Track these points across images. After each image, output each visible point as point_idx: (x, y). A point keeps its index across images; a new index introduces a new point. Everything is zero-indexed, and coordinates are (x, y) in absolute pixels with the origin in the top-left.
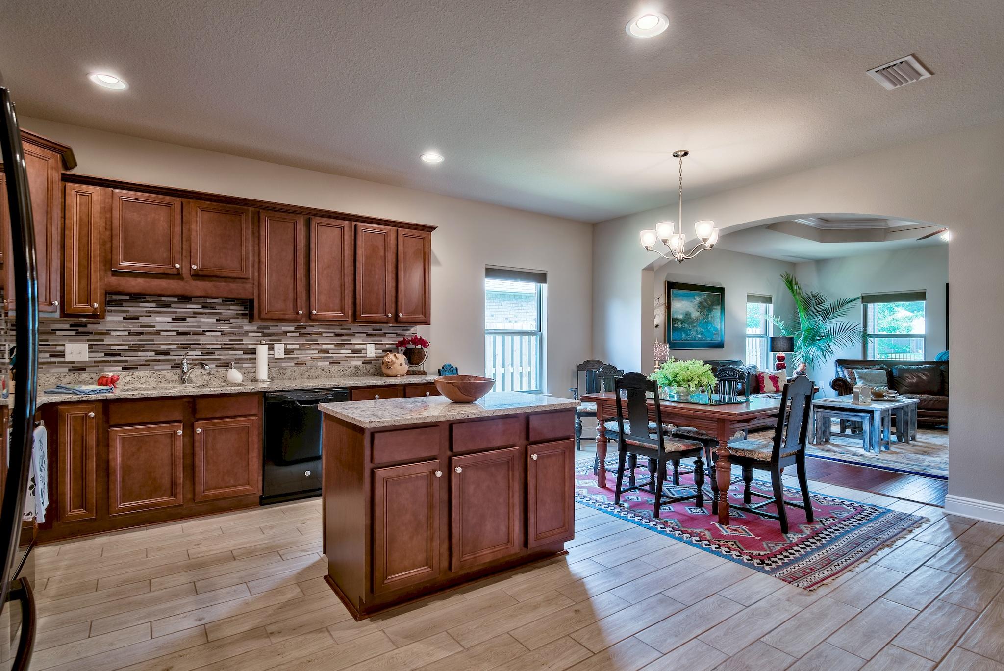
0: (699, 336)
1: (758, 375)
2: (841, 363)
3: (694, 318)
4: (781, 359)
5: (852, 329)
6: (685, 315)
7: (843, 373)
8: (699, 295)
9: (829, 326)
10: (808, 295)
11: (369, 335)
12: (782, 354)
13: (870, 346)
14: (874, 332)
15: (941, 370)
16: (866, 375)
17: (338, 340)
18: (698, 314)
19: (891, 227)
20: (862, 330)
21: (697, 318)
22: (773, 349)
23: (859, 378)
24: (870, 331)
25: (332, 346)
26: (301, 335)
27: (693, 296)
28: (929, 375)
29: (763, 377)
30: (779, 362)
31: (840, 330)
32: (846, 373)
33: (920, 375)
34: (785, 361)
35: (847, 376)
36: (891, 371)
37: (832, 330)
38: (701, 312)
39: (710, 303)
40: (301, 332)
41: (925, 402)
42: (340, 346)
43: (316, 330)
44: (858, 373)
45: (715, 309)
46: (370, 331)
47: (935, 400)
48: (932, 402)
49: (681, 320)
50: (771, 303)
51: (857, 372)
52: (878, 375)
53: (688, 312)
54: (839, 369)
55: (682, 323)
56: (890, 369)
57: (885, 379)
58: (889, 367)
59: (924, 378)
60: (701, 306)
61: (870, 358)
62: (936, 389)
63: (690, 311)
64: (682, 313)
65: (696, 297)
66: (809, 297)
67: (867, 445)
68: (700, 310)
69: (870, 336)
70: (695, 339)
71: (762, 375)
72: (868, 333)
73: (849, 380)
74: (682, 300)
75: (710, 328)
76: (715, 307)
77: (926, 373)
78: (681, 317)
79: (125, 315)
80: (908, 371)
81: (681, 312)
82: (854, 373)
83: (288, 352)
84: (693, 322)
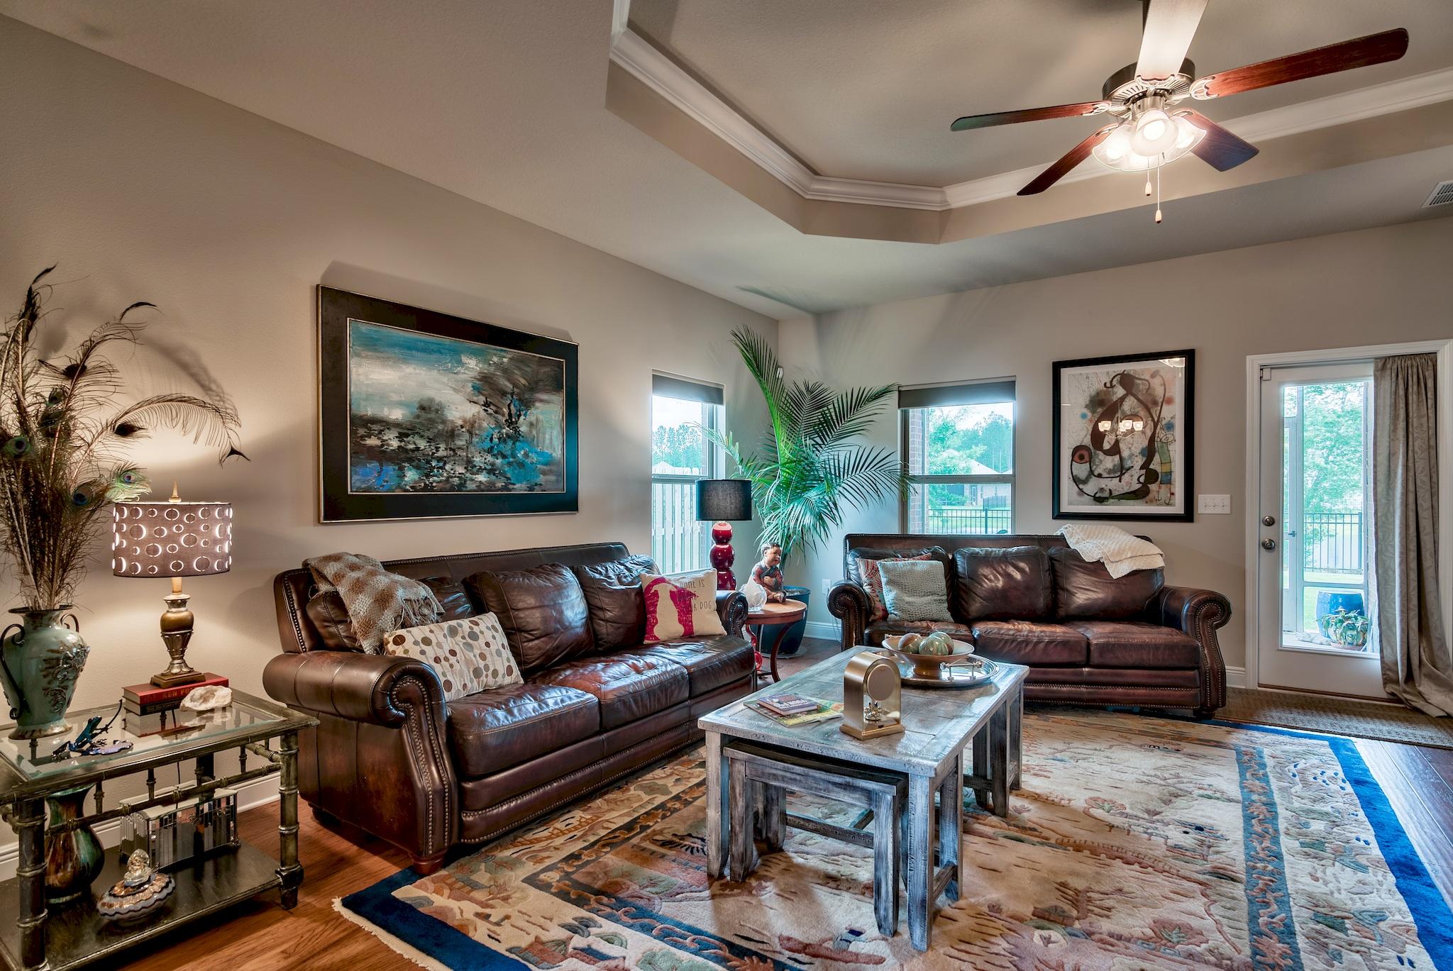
0: (482, 478)
1: (644, 587)
2: (856, 543)
3: (460, 422)
4: (722, 537)
5: (879, 463)
6: (417, 411)
7: (857, 569)
8: (474, 353)
9: (836, 457)
10: (797, 387)
12: (726, 526)
13: (914, 502)
14: (923, 472)
15: (1051, 559)
16: (903, 574)
18: (472, 411)
19: (954, 205)
20: (899, 467)
21: (471, 427)
22: (704, 513)
23: (889, 582)
24: (915, 470)
27: (456, 354)
28: (1027, 569)
29: (656, 594)
30: (718, 546)
31: (856, 467)
32: (862, 571)
33: (1011, 570)
34: (731, 543)
35: (864, 578)
36: (954, 559)
37: (842, 466)
38: (486, 404)
39: (523, 381)
41: (1027, 645)
44: (887, 571)
45: (541, 401)
47: (1047, 639)
48: (1042, 646)
49: (397, 425)
50: (721, 402)
51: (884, 567)
52: (927, 574)
53: (432, 400)
54: (850, 559)
55: (401, 436)
56: (950, 557)
57: (942, 583)
58: (948, 552)
59: (1018, 576)
60: (486, 388)
61: (914, 529)
62: (1041, 603)
63: (438, 399)
64: (401, 404)
65: (464, 359)
66: (801, 393)
67: (886, 909)
68: (482, 399)
69: (914, 479)
70: (462, 485)
71: (655, 588)
72: (911, 473)
73: (867, 589)
74: (405, 361)
75: (526, 455)
76: (544, 397)
77: (1022, 565)
78: (397, 414)
80: (987, 560)
81: (395, 397)
82: (877, 570)
84: (452, 434)
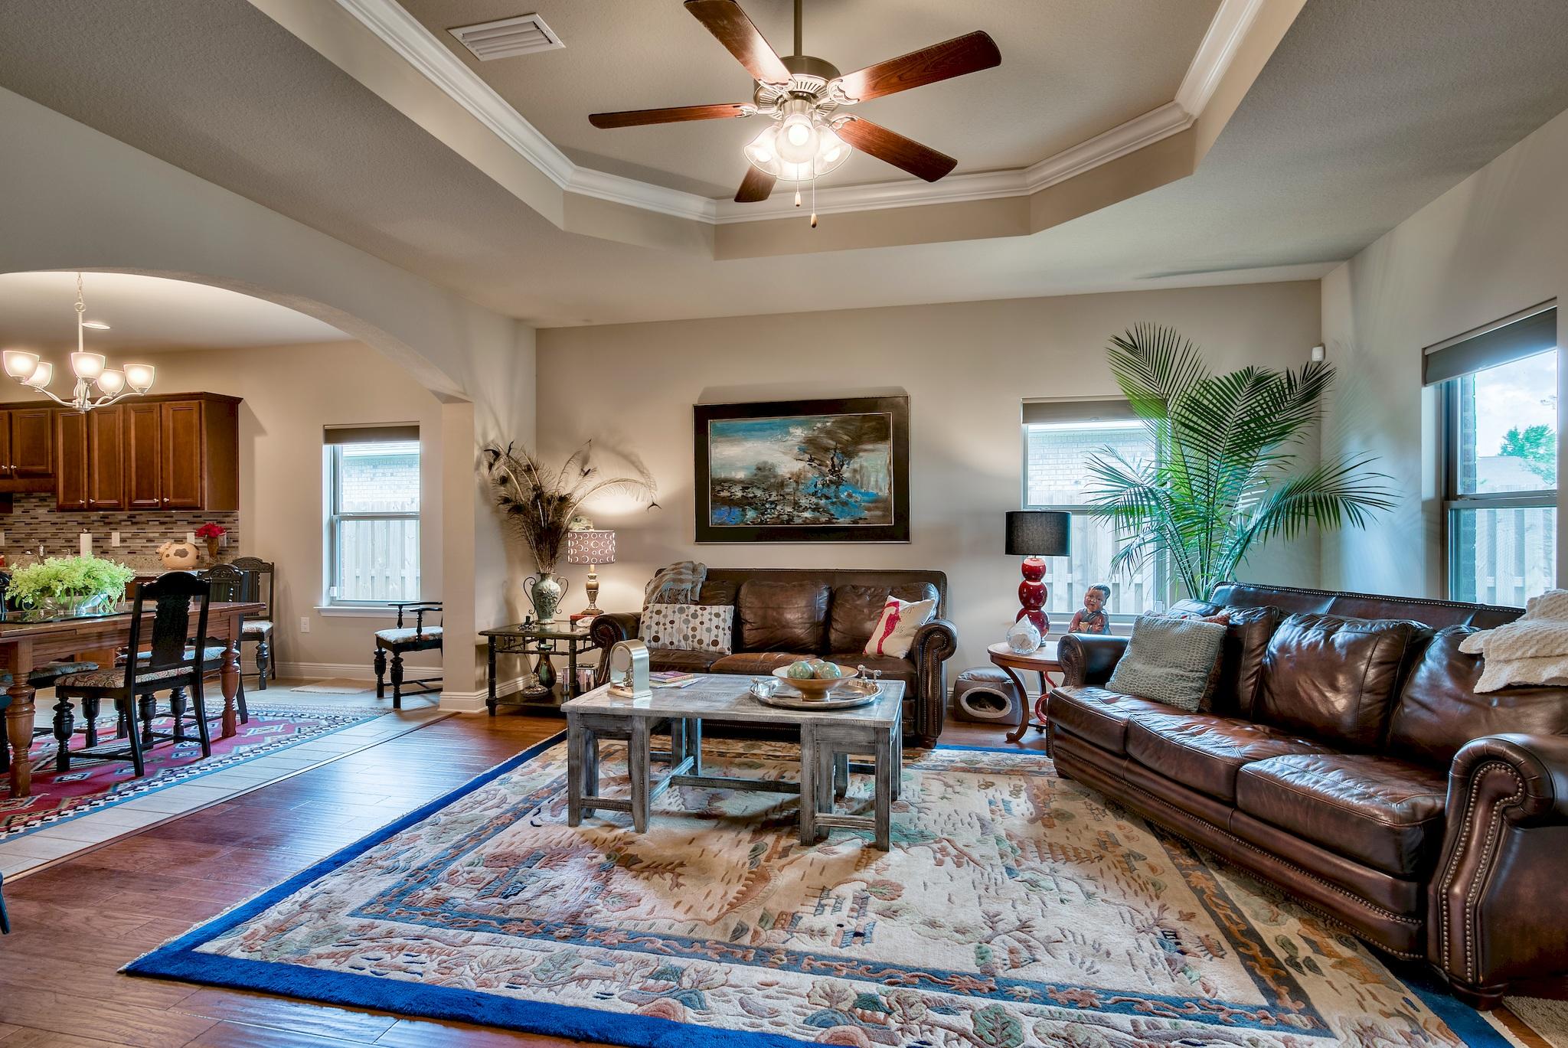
0: (807, 514)
3: (789, 476)
6: (755, 471)
11: (189, 523)
12: (1038, 561)
17: (162, 529)
18: (798, 466)
21: (798, 477)
25: (157, 535)
26: (134, 523)
27: (785, 427)
30: (1028, 582)
38: (811, 460)
39: (847, 438)
40: (132, 521)
42: (135, 536)
43: (143, 519)
46: (191, 519)
49: (741, 482)
53: (765, 463)
55: (744, 489)
60: (812, 448)
63: (772, 461)
64: (745, 468)
65: (791, 430)
68: (807, 457)
70: (790, 520)
75: (850, 496)
76: (870, 447)
78: (741, 475)
79: (22, 509)
81: (741, 464)
83: (123, 540)
84: (782, 485)
